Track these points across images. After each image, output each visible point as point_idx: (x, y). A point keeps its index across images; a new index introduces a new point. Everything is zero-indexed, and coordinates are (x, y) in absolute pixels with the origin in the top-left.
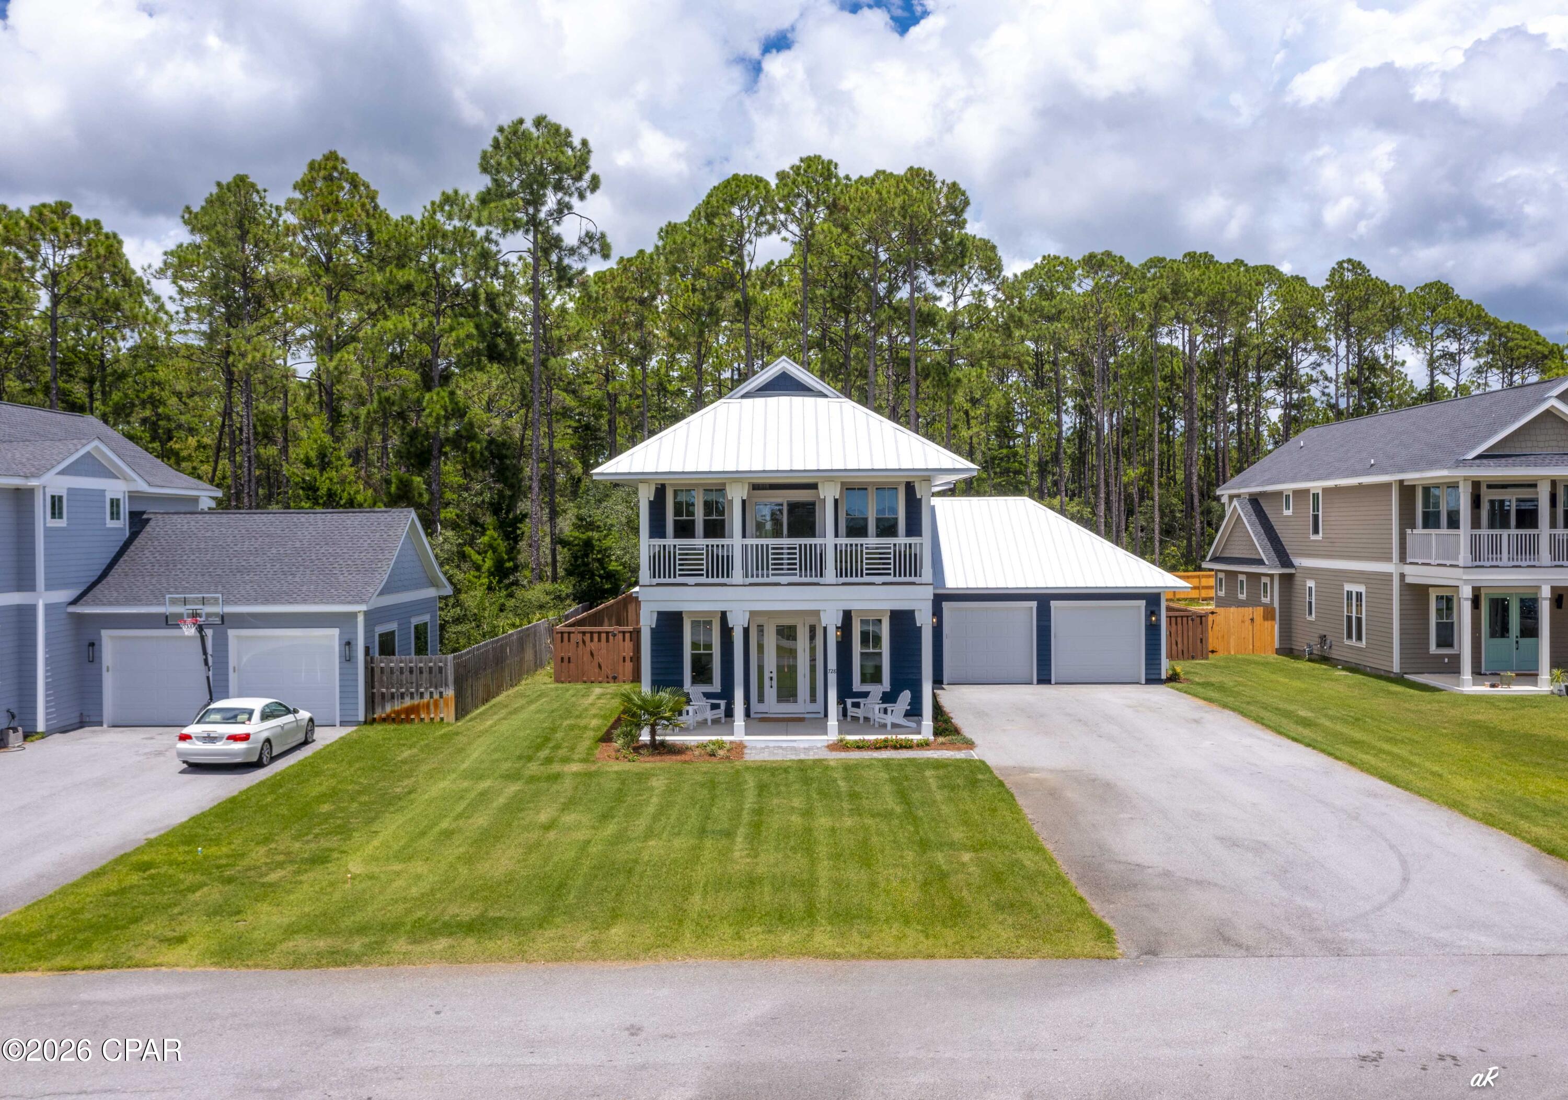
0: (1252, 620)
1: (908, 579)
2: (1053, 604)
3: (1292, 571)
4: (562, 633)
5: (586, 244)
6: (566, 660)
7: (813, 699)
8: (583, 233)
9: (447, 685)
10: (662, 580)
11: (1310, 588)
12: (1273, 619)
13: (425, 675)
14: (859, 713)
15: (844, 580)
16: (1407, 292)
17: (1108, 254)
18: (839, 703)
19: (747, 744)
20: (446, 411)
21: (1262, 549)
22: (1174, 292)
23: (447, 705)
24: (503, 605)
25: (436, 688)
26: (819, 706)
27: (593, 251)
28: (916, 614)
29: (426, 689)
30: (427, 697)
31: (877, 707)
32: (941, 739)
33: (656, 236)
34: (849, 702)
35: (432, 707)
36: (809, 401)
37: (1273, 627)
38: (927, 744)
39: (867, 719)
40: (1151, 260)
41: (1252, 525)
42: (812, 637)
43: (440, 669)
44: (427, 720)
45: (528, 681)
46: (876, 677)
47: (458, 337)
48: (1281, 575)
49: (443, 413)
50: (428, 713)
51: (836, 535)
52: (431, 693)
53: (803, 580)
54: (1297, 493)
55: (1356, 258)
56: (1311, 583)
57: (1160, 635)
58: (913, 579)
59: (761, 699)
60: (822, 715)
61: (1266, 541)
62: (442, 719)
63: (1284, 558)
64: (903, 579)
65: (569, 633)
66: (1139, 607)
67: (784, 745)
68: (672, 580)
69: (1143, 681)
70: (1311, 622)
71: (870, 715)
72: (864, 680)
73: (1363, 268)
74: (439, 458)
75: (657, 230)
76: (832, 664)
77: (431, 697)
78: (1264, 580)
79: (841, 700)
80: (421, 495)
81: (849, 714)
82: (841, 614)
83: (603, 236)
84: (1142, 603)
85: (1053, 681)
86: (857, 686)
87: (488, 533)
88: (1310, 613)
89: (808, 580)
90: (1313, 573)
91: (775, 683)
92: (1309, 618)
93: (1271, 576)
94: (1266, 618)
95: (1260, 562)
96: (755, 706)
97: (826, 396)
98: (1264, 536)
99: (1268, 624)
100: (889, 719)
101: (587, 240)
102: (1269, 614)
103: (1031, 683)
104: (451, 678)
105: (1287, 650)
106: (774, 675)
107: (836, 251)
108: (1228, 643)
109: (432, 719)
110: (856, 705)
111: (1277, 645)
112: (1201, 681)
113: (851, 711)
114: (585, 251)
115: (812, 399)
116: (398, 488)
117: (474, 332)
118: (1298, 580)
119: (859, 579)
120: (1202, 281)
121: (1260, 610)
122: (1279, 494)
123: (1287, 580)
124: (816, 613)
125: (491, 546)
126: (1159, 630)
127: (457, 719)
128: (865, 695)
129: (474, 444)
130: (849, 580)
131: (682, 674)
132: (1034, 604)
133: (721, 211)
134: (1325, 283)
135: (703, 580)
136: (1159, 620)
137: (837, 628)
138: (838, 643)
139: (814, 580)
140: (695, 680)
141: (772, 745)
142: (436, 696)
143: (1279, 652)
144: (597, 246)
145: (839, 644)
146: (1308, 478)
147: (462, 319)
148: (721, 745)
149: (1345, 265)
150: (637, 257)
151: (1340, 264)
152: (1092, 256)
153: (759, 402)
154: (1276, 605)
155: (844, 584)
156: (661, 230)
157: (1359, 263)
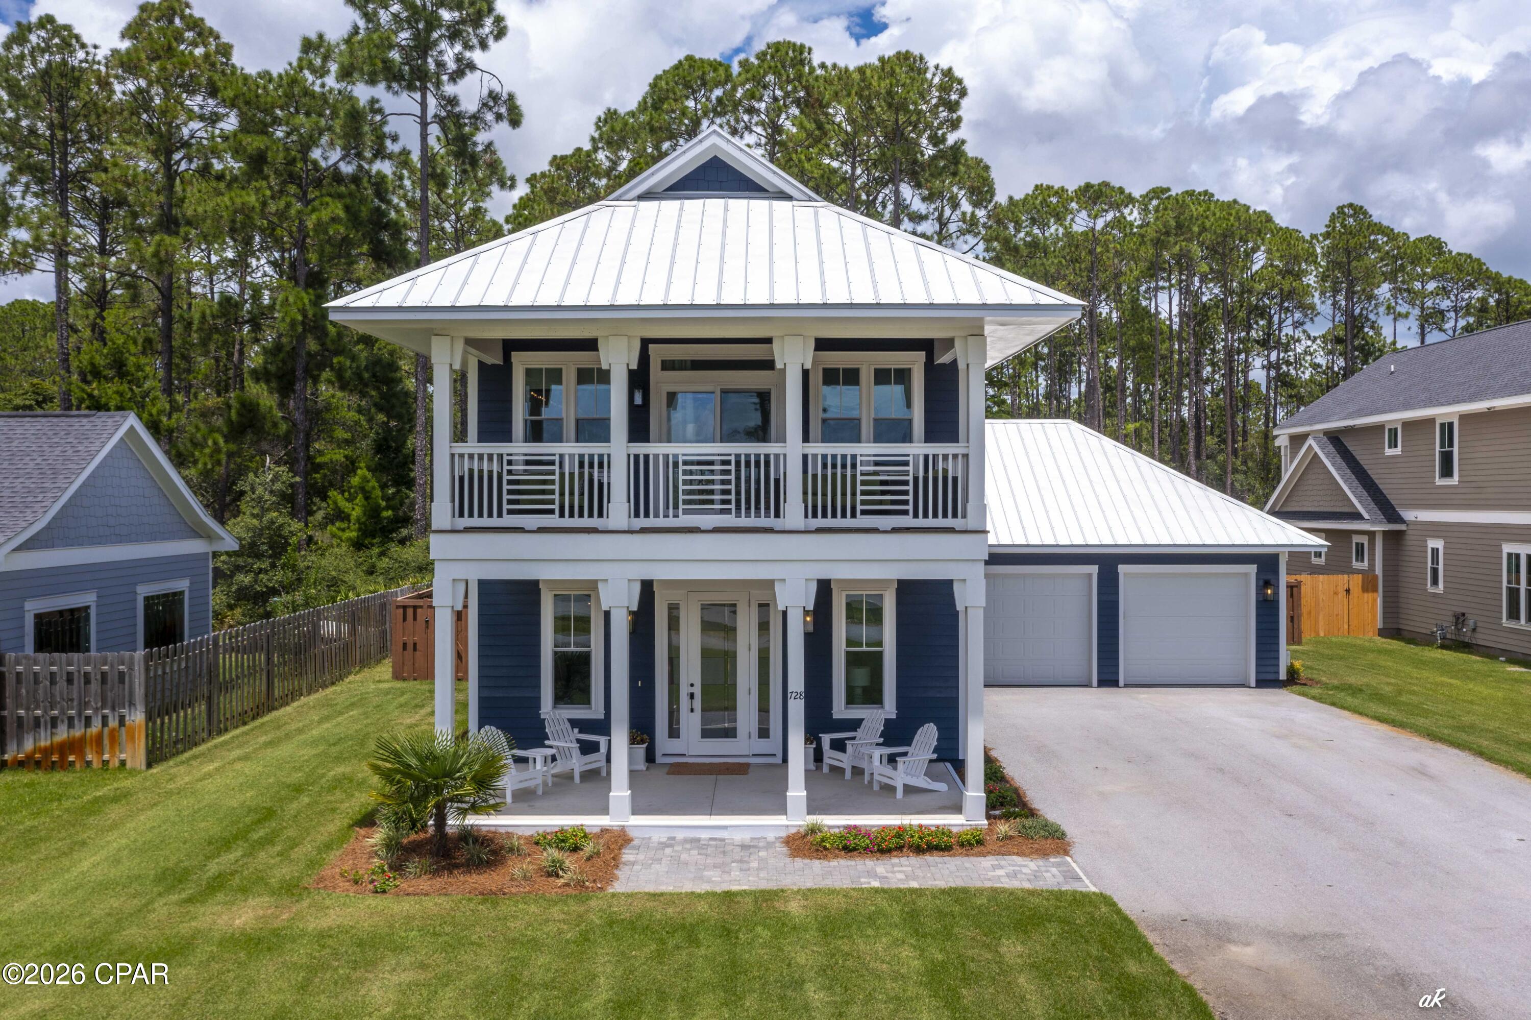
0: (1348, 591)
1: (940, 522)
2: (1122, 569)
3: (1402, 527)
4: (405, 608)
5: (490, 109)
6: (410, 647)
7: (764, 733)
8: (485, 92)
9: (132, 704)
10: (476, 522)
11: (1435, 552)
12: (1375, 590)
13: (95, 686)
14: (845, 760)
15: (820, 522)
16: (1412, 239)
17: (1106, 184)
18: (808, 740)
19: (632, 833)
20: (305, 316)
21: (1357, 500)
22: (1179, 226)
23: (132, 738)
24: (374, 566)
25: (113, 709)
26: (772, 744)
27: (499, 117)
28: (956, 587)
29: (96, 710)
30: (97, 724)
31: (877, 753)
32: (1003, 828)
33: (593, 128)
34: (826, 739)
35: (106, 742)
36: (760, 206)
37: (1375, 601)
38: (980, 842)
39: (858, 772)
40: (1154, 190)
41: (1338, 469)
42: (764, 627)
43: (121, 675)
44: (95, 765)
45: (358, 677)
46: (873, 696)
47: (319, 220)
48: (1385, 533)
49: (300, 318)
50: (100, 752)
51: (806, 439)
52: (105, 718)
53: (743, 522)
54: (1408, 425)
55: (1358, 202)
56: (1436, 543)
57: (1278, 615)
58: (949, 522)
59: (674, 733)
60: (778, 760)
61: (1360, 489)
62: (123, 763)
63: (1389, 512)
64: (930, 522)
65: (415, 608)
66: (1246, 575)
67: (704, 835)
68: (495, 522)
69: (1253, 684)
70: (1435, 595)
71: (863, 765)
72: (851, 700)
73: (1365, 213)
74: (305, 379)
75: (594, 120)
76: (797, 682)
77: (105, 722)
78: (1356, 539)
79: (812, 735)
80: (275, 425)
81: (826, 760)
82: (814, 587)
83: (511, 97)
84: (1252, 569)
85: (1121, 683)
86: (840, 710)
87: (359, 472)
88: (1435, 582)
89: (752, 522)
90: (1437, 529)
91: (698, 703)
92: (1431, 589)
93: (1371, 535)
94: (1365, 589)
95: (1357, 516)
96: (664, 743)
97: (789, 198)
98: (1356, 483)
99: (1368, 596)
100: (900, 777)
101: (491, 104)
102: (1369, 585)
103: (1088, 685)
104: (139, 691)
105: (1392, 631)
106: (697, 690)
107: (807, 166)
108: (1317, 622)
109: (105, 763)
110: (839, 746)
111: (1379, 624)
112: (1336, 682)
113: (831, 757)
114: (489, 117)
115: (765, 203)
116: (239, 414)
117: (341, 214)
118: (1411, 539)
119: (849, 522)
120: (1207, 217)
121: (1358, 578)
122: (1380, 427)
123: (1394, 540)
124: (769, 584)
125: (362, 489)
126: (1277, 608)
127: (149, 765)
128: (854, 725)
129: (341, 359)
130: (829, 522)
131: (537, 687)
132: (1094, 569)
133: (671, 95)
134: (1324, 230)
135: (553, 521)
136: (1276, 593)
137: (806, 613)
138: (807, 635)
139: (763, 522)
140: (560, 698)
141: (680, 835)
142: (113, 723)
143: (1383, 633)
144: (503, 110)
145: (809, 638)
146: (1431, 403)
147: (328, 199)
148: (583, 834)
149: (1346, 210)
150: (573, 155)
151: (1341, 209)
152: (1088, 186)
153: (670, 207)
154: (1379, 570)
155: (819, 531)
156: (599, 119)
157: (1361, 207)
